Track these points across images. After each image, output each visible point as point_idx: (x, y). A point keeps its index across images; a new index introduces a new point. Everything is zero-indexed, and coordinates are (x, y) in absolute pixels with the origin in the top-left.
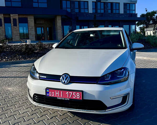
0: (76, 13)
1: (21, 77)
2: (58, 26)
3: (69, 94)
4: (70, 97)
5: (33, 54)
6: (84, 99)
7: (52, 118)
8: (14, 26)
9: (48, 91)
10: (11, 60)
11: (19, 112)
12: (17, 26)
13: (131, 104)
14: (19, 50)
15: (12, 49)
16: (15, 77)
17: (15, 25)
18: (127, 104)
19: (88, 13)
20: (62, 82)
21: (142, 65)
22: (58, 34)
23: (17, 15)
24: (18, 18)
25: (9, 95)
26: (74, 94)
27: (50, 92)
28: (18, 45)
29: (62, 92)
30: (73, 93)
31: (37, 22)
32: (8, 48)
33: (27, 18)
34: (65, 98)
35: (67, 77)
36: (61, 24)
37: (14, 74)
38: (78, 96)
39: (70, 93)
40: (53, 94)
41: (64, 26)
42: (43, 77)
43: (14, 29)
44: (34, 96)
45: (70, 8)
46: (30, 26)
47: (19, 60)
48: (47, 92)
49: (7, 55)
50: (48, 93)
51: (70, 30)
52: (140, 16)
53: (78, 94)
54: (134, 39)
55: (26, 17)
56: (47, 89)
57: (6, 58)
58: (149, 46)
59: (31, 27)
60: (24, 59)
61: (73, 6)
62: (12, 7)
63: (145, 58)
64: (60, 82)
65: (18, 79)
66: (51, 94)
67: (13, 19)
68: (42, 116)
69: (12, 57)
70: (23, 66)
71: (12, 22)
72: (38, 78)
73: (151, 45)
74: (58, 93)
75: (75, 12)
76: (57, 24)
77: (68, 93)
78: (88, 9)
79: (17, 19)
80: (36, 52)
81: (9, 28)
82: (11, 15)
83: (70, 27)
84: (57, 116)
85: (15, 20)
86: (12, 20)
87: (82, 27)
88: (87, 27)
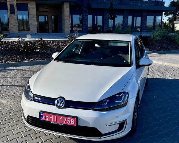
1: (17, 86)
2: (65, 16)
3: (64, 120)
4: (64, 122)
5: (33, 54)
6: (78, 125)
7: (47, 141)
8: (11, 14)
9: (42, 114)
10: (7, 61)
11: (12, 132)
12: (15, 14)
13: (129, 130)
14: (17, 49)
15: (7, 46)
16: (10, 86)
17: (12, 12)
18: (124, 131)
20: (57, 106)
21: (160, 74)
22: (65, 25)
24: (16, 3)
25: (3, 110)
26: (69, 120)
27: (44, 116)
28: (16, 42)
29: (56, 117)
30: (67, 119)
31: (40, 10)
32: (3, 46)
33: (28, 4)
34: (59, 123)
35: (62, 101)
36: (69, 13)
37: (10, 81)
38: (72, 122)
39: (64, 118)
40: (47, 118)
41: (73, 15)
42: (37, 98)
43: (12, 17)
44: (27, 117)
46: (31, 14)
47: (16, 61)
48: (40, 116)
49: (2, 54)
50: (42, 116)
51: (80, 19)
52: (170, 3)
53: (72, 120)
54: (157, 36)
55: (26, 3)
56: (41, 112)
57: (1, 58)
58: (175, 45)
59: (32, 16)
60: (22, 61)
63: (165, 64)
64: (54, 105)
65: (13, 88)
66: (45, 118)
67: (10, 5)
68: (36, 138)
69: (8, 57)
70: (20, 70)
71: (9, 9)
72: (33, 99)
73: (177, 45)
74: (52, 118)
76: (64, 13)
77: (62, 118)
79: (15, 5)
80: (36, 51)
81: (5, 15)
82: (8, 0)
83: (81, 16)
84: (52, 138)
85: (12, 6)
86: (9, 7)
87: (96, 17)
88: (102, 17)
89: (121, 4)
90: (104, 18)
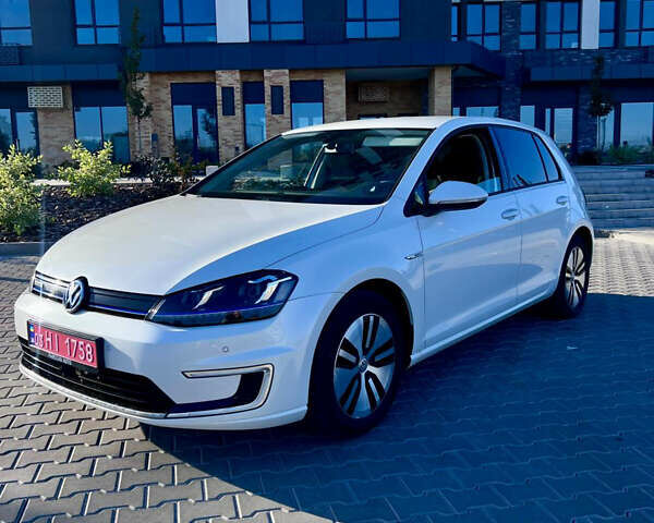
0: (524, 51)
2: (436, 111)
3: (71, 346)
4: (73, 356)
6: (106, 366)
8: (273, 113)
9: (31, 329)
12: (282, 113)
17: (277, 109)
18: (260, 406)
19: (579, 48)
23: (287, 71)
24: (288, 82)
27: (36, 334)
29: (56, 336)
30: (78, 344)
31: (363, 97)
33: (322, 81)
34: (63, 358)
35: (79, 289)
38: (88, 356)
39: (72, 341)
40: (41, 340)
41: (468, 109)
43: (274, 123)
45: (500, 34)
46: (329, 113)
48: (30, 334)
50: (33, 335)
53: (89, 349)
55: (319, 78)
59: (332, 117)
61: (511, 23)
62: (271, 43)
66: (38, 342)
67: (272, 87)
71: (268, 100)
74: (50, 340)
75: (518, 51)
76: (434, 101)
77: (68, 340)
78: (579, 31)
82: (266, 73)
86: (268, 93)
87: (548, 111)
88: (571, 110)
89: (646, 62)
90: (581, 113)
